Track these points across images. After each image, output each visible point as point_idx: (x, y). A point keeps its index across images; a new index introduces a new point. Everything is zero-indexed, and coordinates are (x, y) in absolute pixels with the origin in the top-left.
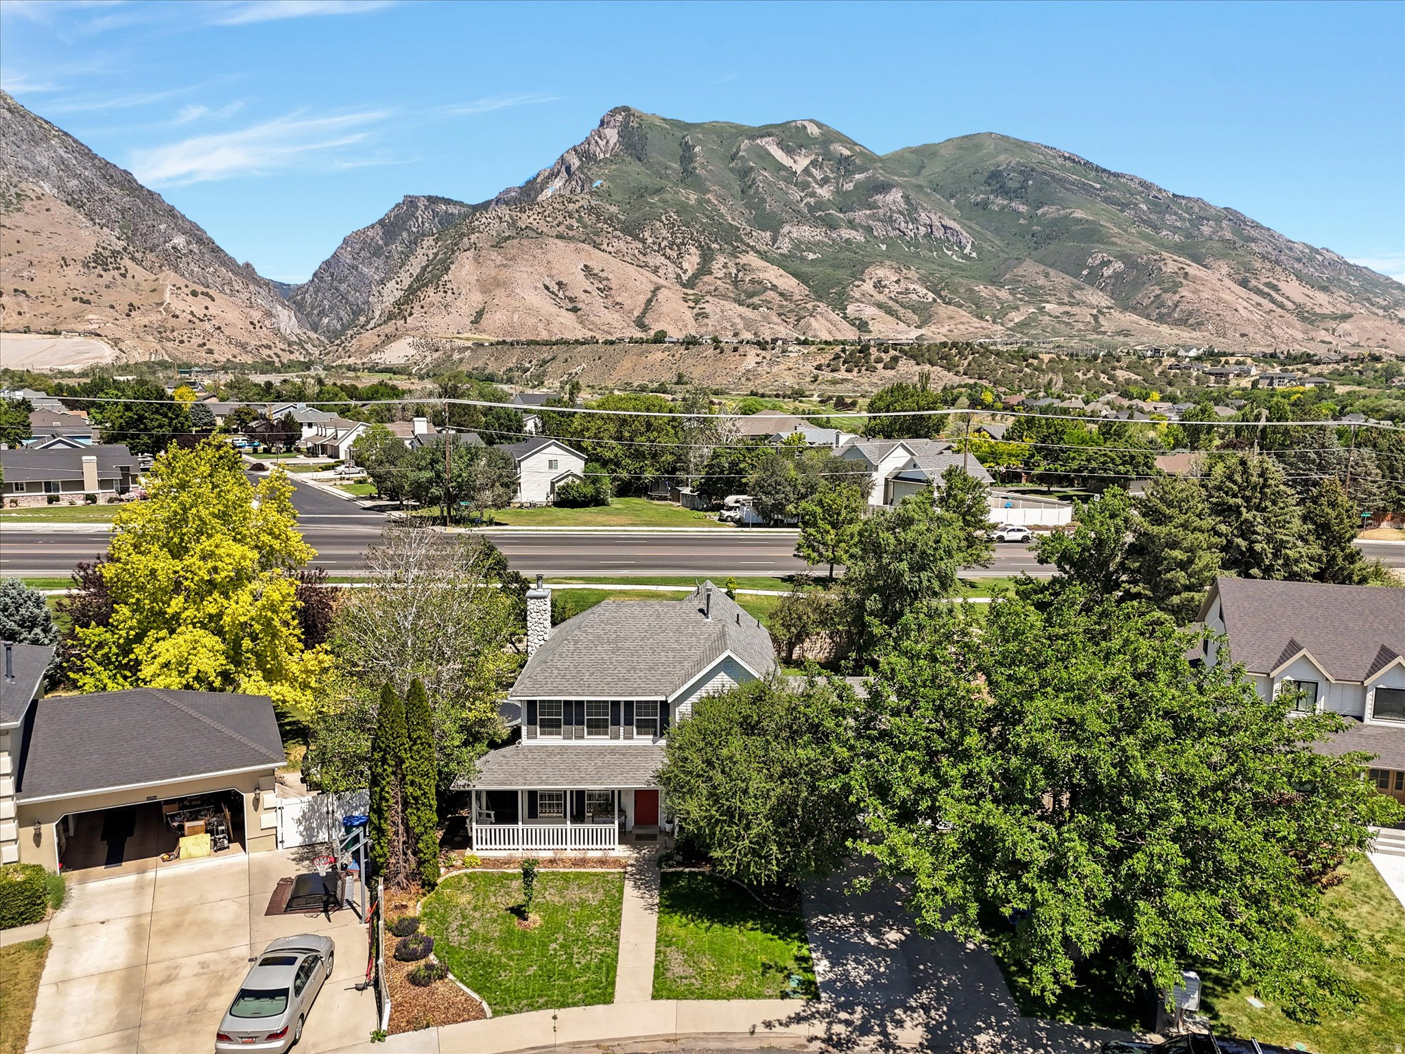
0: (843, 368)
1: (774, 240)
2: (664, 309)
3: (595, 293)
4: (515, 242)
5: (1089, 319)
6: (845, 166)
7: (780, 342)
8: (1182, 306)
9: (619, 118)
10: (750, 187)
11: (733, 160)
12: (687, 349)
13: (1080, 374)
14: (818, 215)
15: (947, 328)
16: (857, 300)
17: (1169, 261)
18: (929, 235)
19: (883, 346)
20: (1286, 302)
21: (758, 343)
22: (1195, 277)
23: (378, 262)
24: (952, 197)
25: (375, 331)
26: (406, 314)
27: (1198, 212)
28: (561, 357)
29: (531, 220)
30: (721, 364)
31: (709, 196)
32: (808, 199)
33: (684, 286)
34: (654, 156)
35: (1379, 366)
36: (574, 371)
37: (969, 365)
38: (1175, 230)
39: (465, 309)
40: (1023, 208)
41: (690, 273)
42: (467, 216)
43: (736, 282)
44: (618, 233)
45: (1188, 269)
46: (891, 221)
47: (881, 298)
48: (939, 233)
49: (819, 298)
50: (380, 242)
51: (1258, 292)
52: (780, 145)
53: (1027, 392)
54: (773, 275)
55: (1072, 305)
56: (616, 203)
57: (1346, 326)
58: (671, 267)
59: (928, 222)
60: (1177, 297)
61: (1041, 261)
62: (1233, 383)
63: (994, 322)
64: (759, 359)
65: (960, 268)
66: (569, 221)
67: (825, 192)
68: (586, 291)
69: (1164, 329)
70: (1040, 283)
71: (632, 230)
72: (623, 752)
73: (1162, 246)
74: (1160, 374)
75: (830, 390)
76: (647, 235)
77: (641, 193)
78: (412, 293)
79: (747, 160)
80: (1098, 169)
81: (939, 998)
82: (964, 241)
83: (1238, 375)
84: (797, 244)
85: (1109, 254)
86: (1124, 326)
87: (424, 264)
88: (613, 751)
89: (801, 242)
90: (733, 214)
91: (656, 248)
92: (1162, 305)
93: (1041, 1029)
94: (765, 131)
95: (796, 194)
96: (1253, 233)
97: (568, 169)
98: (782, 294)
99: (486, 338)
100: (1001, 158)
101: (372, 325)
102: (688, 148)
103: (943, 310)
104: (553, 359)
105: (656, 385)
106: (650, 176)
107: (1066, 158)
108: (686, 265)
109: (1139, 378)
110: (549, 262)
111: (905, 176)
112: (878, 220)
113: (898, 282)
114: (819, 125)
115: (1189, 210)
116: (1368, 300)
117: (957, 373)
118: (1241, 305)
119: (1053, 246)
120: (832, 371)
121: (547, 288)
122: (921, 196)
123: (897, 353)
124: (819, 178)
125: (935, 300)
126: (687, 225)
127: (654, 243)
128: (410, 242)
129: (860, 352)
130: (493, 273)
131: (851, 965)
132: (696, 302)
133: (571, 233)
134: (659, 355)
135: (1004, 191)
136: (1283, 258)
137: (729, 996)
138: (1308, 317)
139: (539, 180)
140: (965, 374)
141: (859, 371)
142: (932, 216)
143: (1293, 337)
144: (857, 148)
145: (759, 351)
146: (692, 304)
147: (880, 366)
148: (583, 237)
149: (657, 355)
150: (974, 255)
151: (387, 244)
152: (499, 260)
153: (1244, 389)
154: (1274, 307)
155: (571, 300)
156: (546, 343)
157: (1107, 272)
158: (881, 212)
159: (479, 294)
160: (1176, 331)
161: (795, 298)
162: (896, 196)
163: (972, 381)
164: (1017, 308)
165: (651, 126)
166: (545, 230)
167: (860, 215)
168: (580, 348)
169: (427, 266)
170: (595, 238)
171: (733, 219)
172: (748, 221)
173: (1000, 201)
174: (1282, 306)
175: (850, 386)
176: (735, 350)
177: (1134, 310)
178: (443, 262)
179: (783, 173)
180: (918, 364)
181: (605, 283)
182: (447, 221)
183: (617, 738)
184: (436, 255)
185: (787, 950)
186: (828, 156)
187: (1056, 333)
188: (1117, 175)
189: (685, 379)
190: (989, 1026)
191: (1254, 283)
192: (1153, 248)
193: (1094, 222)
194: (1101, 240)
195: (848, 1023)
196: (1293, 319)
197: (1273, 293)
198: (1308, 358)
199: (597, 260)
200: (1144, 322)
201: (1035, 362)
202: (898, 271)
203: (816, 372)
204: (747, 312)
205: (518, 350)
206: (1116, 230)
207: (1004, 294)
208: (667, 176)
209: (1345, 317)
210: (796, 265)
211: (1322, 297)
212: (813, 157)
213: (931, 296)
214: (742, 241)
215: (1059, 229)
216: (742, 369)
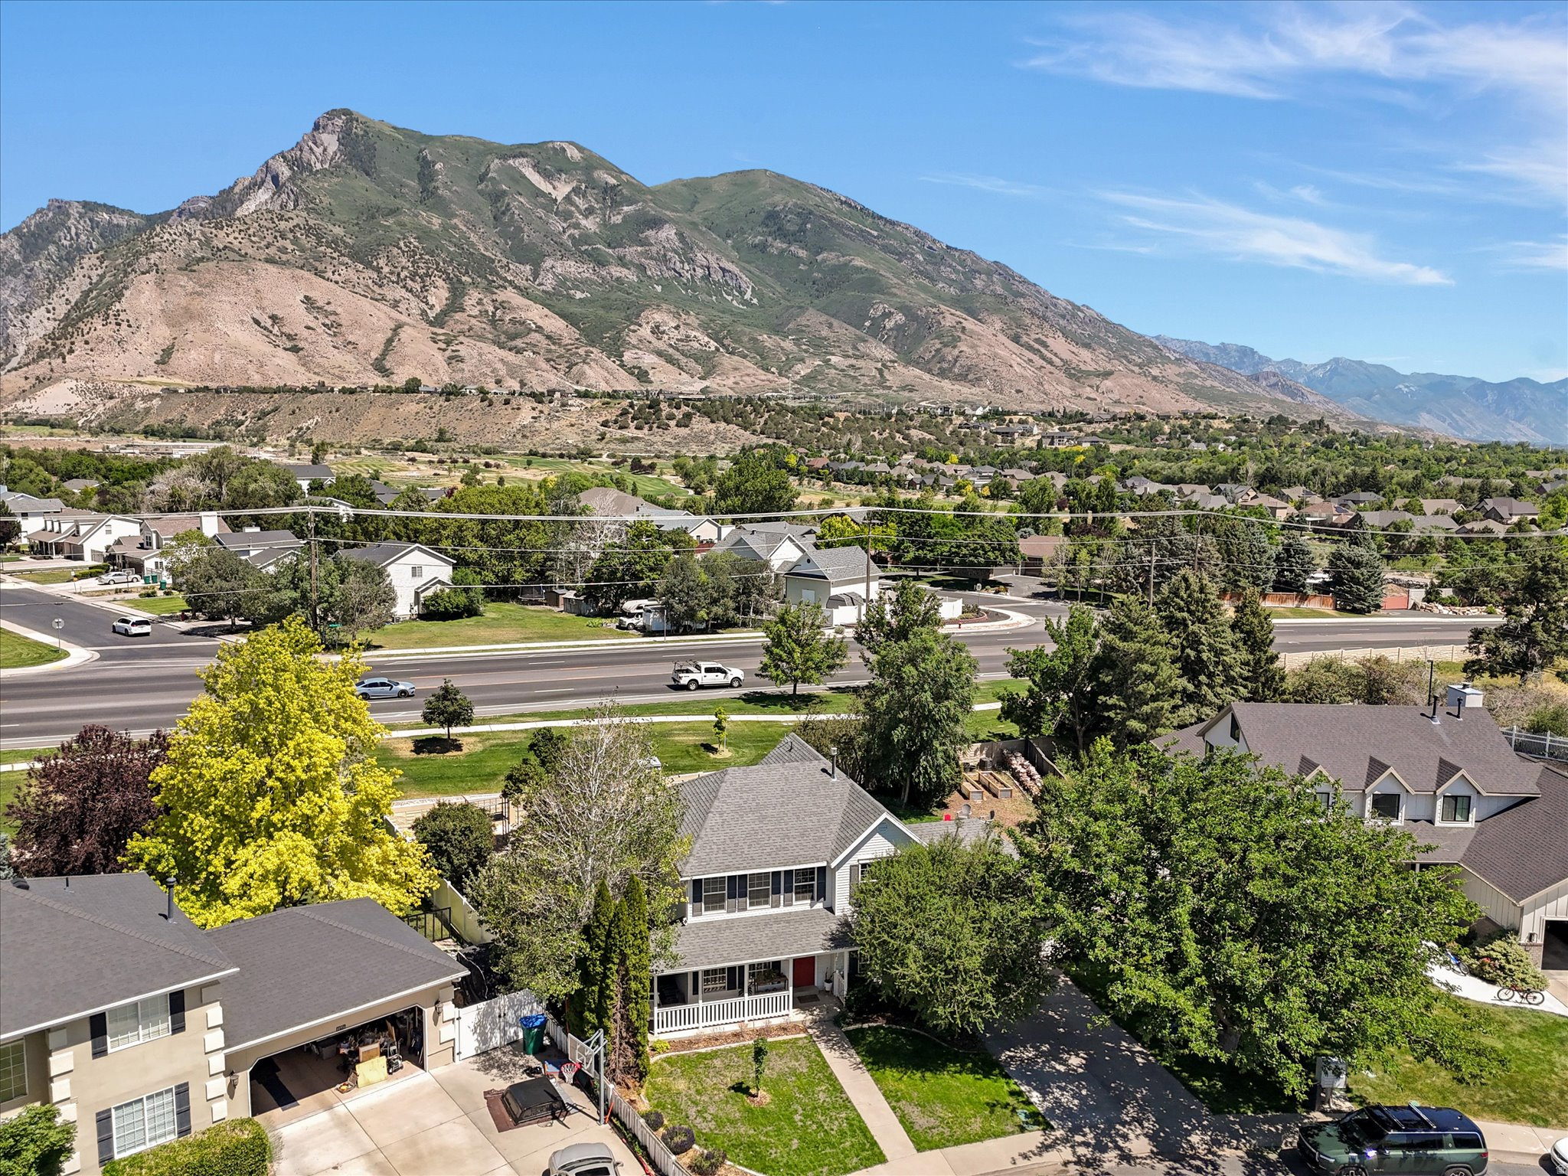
0: (632, 425)
1: (536, 275)
2: (408, 351)
3: (321, 330)
4: (211, 265)
5: (874, 372)
6: (611, 196)
7: (557, 395)
8: (961, 361)
9: (339, 122)
10: (504, 213)
11: (482, 181)
12: (447, 400)
13: (876, 434)
14: (583, 249)
15: (732, 380)
16: (634, 347)
17: (947, 315)
18: (707, 277)
19: (674, 402)
20: (1054, 359)
21: (533, 395)
22: (972, 331)
23: (16, 282)
24: (729, 237)
25: (21, 372)
26: (65, 351)
27: (971, 266)
28: (287, 408)
29: (231, 239)
30: (491, 419)
31: (455, 221)
32: (572, 231)
33: (431, 324)
34: (386, 170)
35: (1144, 424)
36: (305, 425)
37: (766, 423)
38: (951, 282)
39: (146, 346)
40: (802, 253)
41: (437, 309)
42: (139, 231)
43: (493, 322)
44: (346, 260)
45: (965, 324)
46: (665, 260)
47: (660, 345)
48: (717, 276)
49: (592, 343)
50: (17, 257)
51: (1030, 348)
52: (536, 167)
53: (828, 453)
54: (536, 314)
55: (857, 357)
56: (341, 223)
57: (1108, 383)
58: (414, 302)
59: (705, 263)
60: (956, 352)
61: (824, 310)
62: (1018, 443)
63: (780, 374)
64: (535, 414)
65: (743, 315)
66: (281, 243)
67: (590, 224)
68: (308, 328)
69: (946, 384)
70: (824, 333)
71: (362, 256)
72: (787, 919)
73: (939, 297)
74: (952, 433)
75: (621, 450)
76: (382, 262)
77: (371, 213)
78: (70, 324)
79: (499, 183)
80: (874, 216)
81: (1142, 1109)
82: (744, 286)
83: (1022, 434)
84: (562, 281)
85: (891, 306)
86: (908, 381)
87: (85, 288)
88: (777, 919)
89: (566, 279)
90: (485, 243)
91: (394, 278)
92: (942, 360)
93: (1234, 1123)
94: (519, 151)
95: (557, 225)
96: (1022, 288)
97: (275, 179)
98: (549, 337)
99: (181, 383)
100: (778, 198)
101: (14, 363)
102: (426, 165)
103: (727, 361)
104: (275, 410)
105: (412, 442)
106: (381, 193)
107: (842, 203)
108: (432, 300)
109: (933, 438)
110: (258, 291)
111: (676, 211)
112: (652, 258)
113: (677, 327)
114: (580, 149)
115: (962, 263)
116: (1125, 357)
117: (754, 432)
118: (1015, 360)
119: (834, 296)
120: (621, 428)
121: (257, 322)
122: (696, 234)
123: (689, 409)
124: (583, 207)
125: (717, 349)
126: (431, 253)
127: (392, 273)
128: (60, 258)
129: (650, 407)
130: (183, 302)
131: (1057, 1093)
132: (448, 343)
133: (284, 257)
134: (413, 407)
135: (781, 233)
136: (1049, 314)
137: (980, 1138)
138: (1075, 374)
139: (237, 190)
140: (762, 433)
141: (651, 429)
142: (709, 256)
143: (1063, 396)
144: (623, 177)
145: (535, 405)
146: (444, 346)
147: (673, 423)
148: (301, 262)
149: (410, 406)
150: (755, 301)
151: (26, 259)
152: (191, 286)
153: (1031, 449)
154: (1044, 364)
155: (290, 337)
156: (264, 391)
157: (889, 324)
158: (654, 249)
159: (164, 328)
160: (957, 387)
161: (566, 341)
162: (668, 233)
163: (770, 441)
164: (803, 360)
165: (380, 135)
166: (250, 251)
167: (631, 252)
168: (310, 398)
169: (90, 290)
170: (317, 264)
171: (486, 249)
172: (503, 252)
173: (778, 244)
174: (1051, 363)
175: (641, 445)
176: (507, 402)
177: (916, 364)
178: (111, 286)
179: (541, 200)
180: (713, 422)
181: (332, 318)
182: (110, 236)
183: (778, 906)
184: (102, 277)
185: (998, 1088)
186: (592, 183)
187: (843, 388)
188: (893, 223)
189: (448, 436)
190: (1194, 1128)
191: (1025, 339)
192: (931, 300)
193: (873, 271)
194: (881, 291)
195: (1086, 1144)
196: (1061, 375)
197: (1042, 350)
198: (1081, 417)
199: (321, 290)
200: (927, 377)
201: (831, 420)
202: (677, 315)
203: (602, 429)
204: (510, 357)
205: (226, 399)
206: (895, 281)
207: (788, 345)
208: (403, 195)
209: (1107, 374)
210: (563, 304)
211: (1085, 354)
212: (574, 184)
213: (713, 344)
214: (497, 274)
215: (840, 276)
216: (516, 425)
